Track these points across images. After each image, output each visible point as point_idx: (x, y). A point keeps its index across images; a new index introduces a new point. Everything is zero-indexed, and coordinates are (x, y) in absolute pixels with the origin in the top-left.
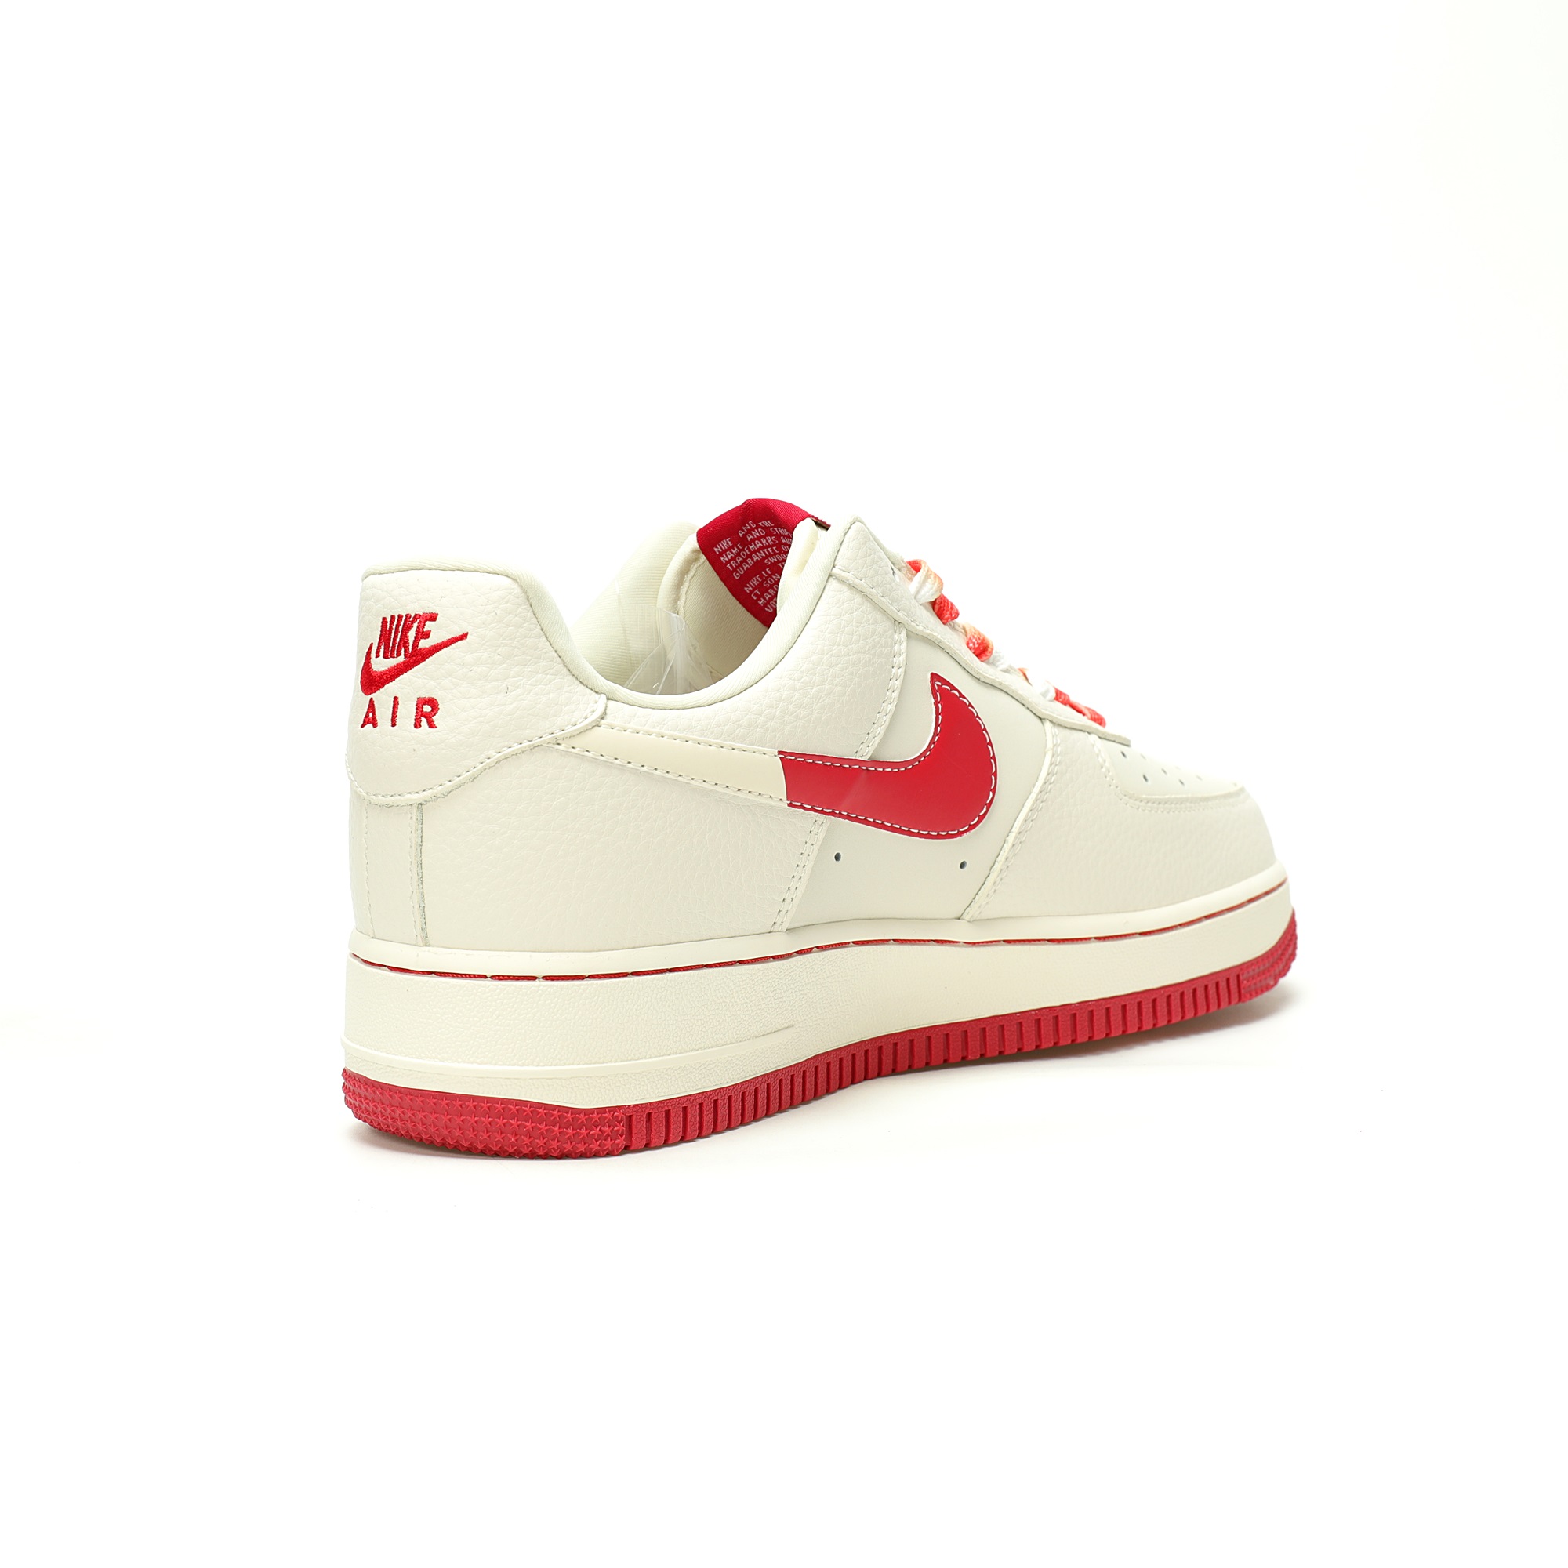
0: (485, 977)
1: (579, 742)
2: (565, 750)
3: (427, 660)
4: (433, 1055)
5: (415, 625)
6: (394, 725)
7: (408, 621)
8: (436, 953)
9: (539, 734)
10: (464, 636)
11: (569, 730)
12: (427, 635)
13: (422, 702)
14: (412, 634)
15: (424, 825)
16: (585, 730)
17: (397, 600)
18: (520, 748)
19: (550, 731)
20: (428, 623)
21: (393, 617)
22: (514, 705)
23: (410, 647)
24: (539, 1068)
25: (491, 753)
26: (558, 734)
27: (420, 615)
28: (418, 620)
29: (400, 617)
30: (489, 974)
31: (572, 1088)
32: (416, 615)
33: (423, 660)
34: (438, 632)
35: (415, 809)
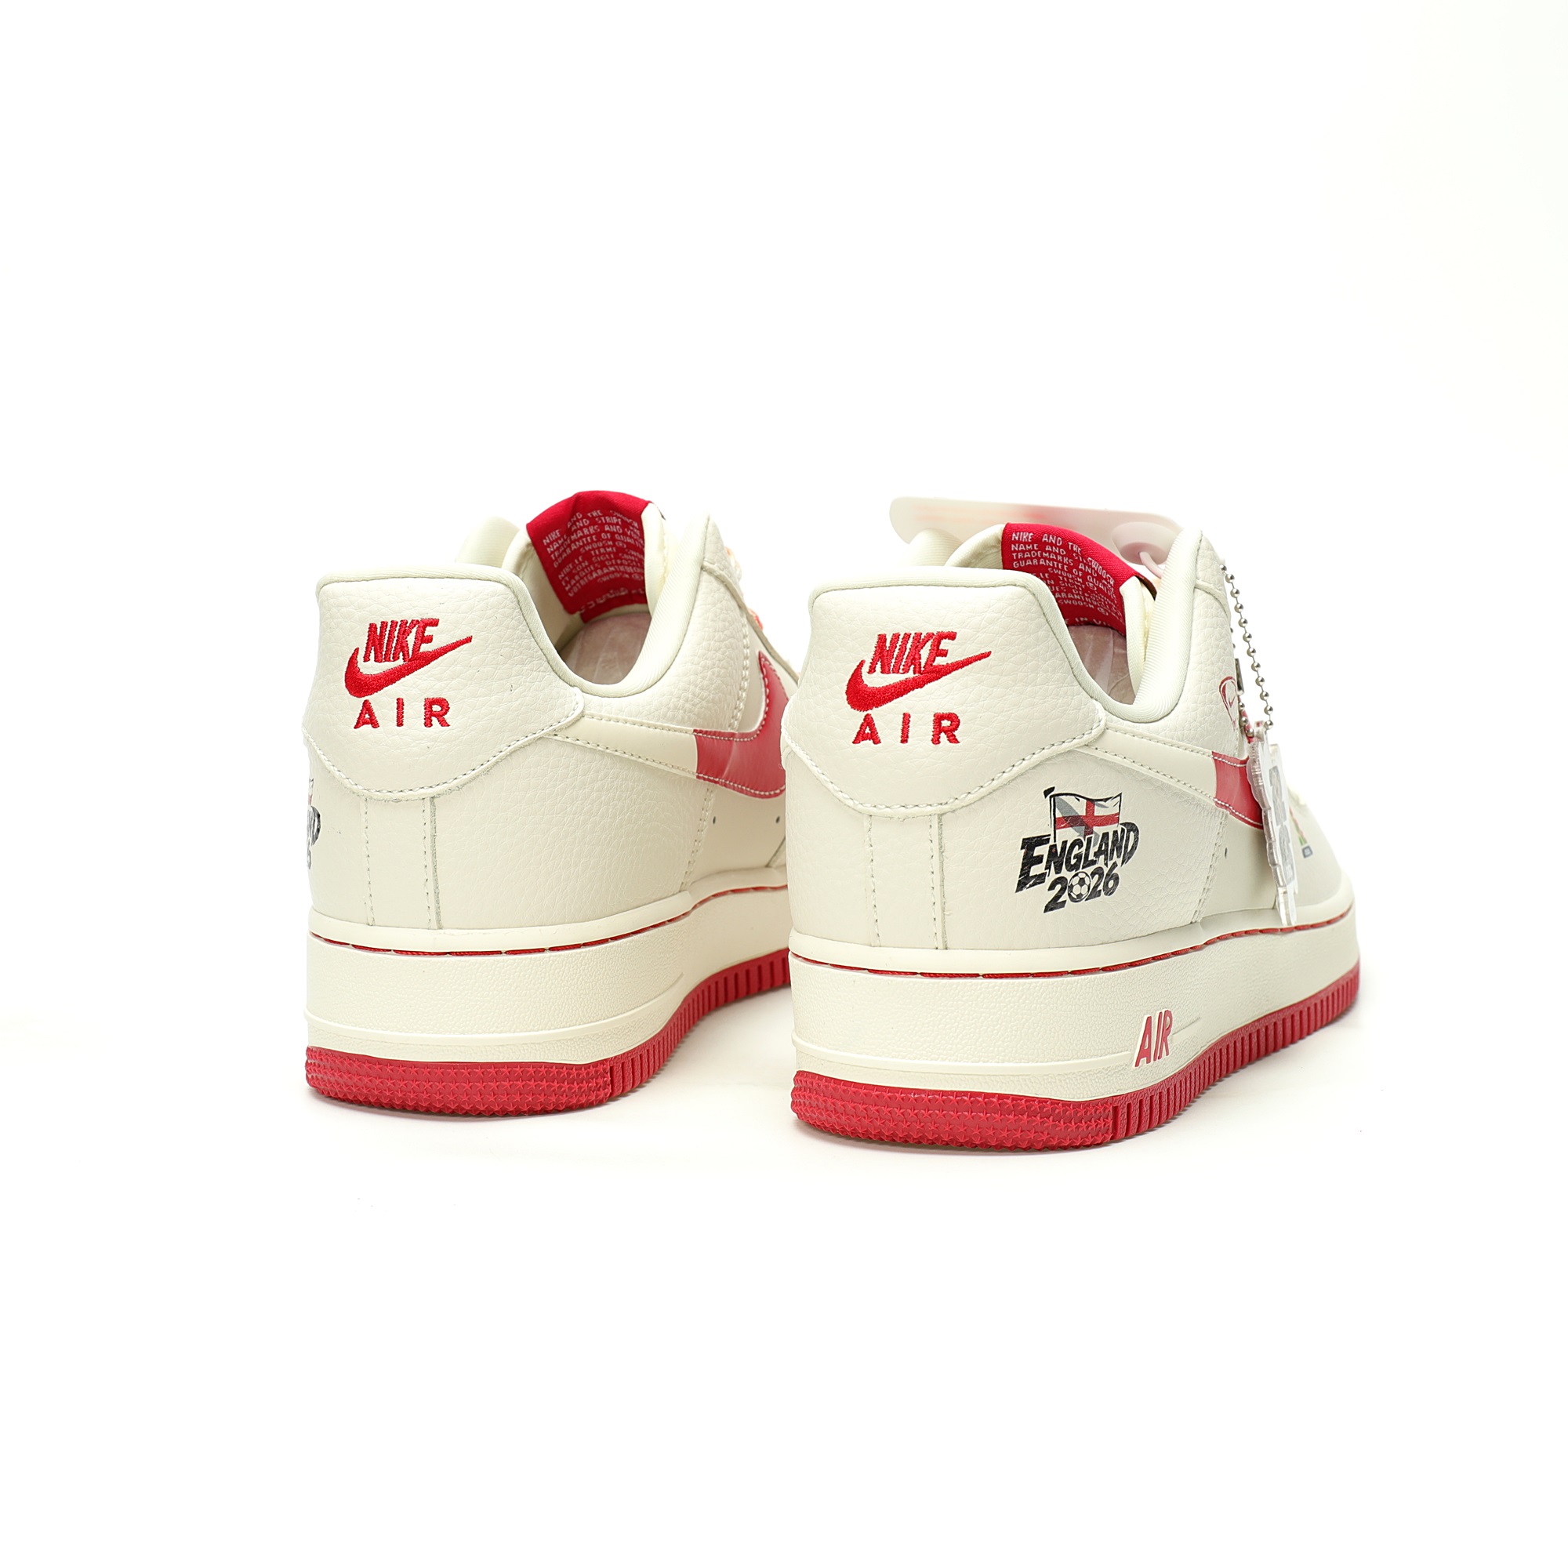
0: (499, 953)
1: (572, 732)
2: (562, 740)
3: (432, 663)
4: (453, 1029)
5: (414, 630)
6: (400, 724)
7: (405, 628)
8: (453, 935)
9: (541, 727)
10: (469, 640)
11: (564, 721)
12: (429, 640)
13: (429, 703)
14: (411, 639)
15: (436, 817)
16: (577, 721)
17: (387, 607)
18: (528, 741)
19: (549, 723)
20: (428, 628)
21: (384, 624)
22: (519, 701)
23: (411, 653)
24: (551, 1032)
25: (503, 747)
26: (556, 726)
27: (417, 621)
28: (417, 626)
29: (394, 623)
30: (503, 950)
31: (575, 1047)
32: (412, 621)
33: (428, 663)
34: (440, 637)
35: (428, 803)
